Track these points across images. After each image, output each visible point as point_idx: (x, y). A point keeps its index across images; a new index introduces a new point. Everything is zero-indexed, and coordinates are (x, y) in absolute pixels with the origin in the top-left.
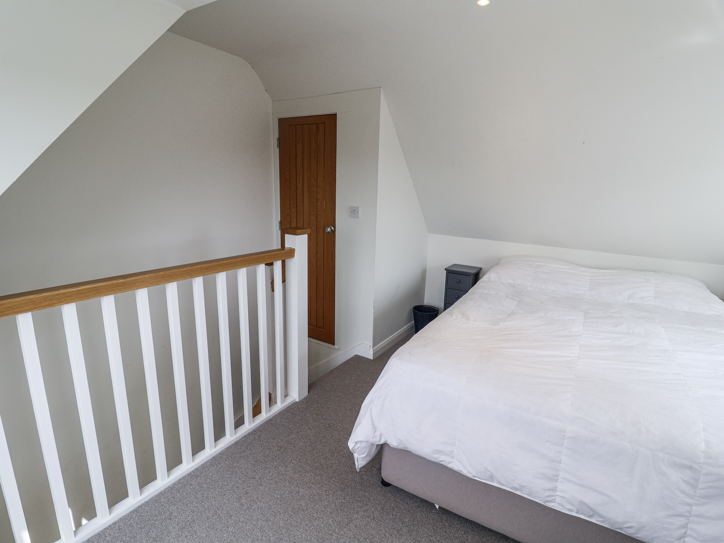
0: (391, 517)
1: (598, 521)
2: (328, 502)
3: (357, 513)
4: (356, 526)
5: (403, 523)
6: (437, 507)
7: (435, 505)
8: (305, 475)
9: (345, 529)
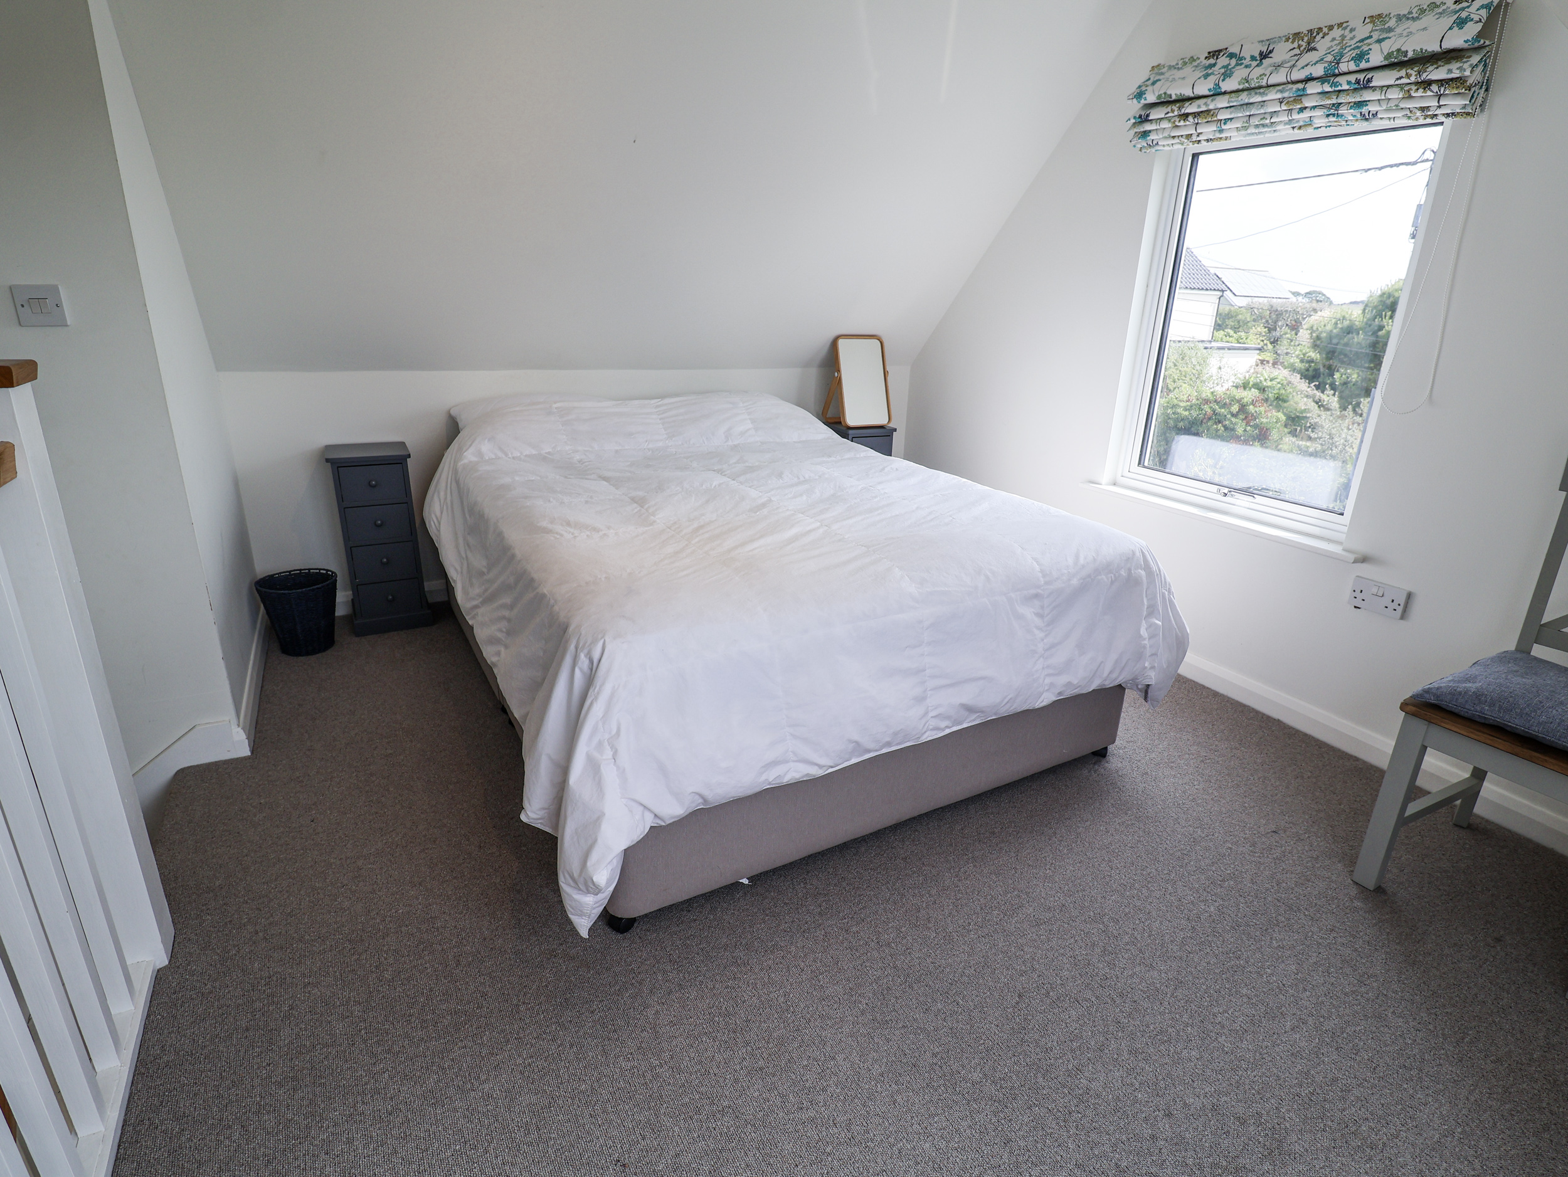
0: (698, 958)
1: (974, 720)
2: (571, 1046)
3: (647, 1007)
4: (672, 1024)
5: (726, 947)
6: (745, 881)
7: (741, 881)
8: (453, 1060)
9: (665, 1045)
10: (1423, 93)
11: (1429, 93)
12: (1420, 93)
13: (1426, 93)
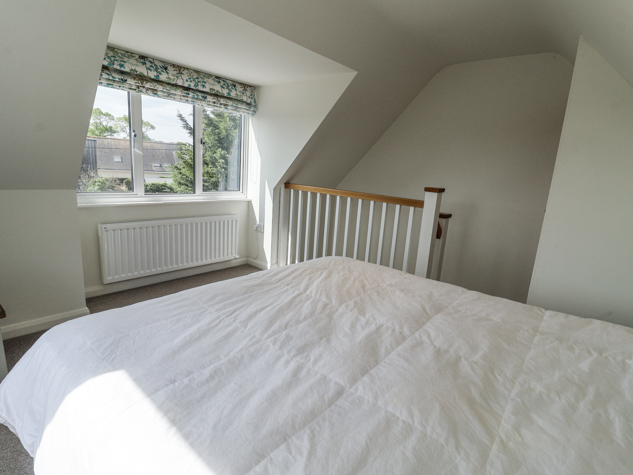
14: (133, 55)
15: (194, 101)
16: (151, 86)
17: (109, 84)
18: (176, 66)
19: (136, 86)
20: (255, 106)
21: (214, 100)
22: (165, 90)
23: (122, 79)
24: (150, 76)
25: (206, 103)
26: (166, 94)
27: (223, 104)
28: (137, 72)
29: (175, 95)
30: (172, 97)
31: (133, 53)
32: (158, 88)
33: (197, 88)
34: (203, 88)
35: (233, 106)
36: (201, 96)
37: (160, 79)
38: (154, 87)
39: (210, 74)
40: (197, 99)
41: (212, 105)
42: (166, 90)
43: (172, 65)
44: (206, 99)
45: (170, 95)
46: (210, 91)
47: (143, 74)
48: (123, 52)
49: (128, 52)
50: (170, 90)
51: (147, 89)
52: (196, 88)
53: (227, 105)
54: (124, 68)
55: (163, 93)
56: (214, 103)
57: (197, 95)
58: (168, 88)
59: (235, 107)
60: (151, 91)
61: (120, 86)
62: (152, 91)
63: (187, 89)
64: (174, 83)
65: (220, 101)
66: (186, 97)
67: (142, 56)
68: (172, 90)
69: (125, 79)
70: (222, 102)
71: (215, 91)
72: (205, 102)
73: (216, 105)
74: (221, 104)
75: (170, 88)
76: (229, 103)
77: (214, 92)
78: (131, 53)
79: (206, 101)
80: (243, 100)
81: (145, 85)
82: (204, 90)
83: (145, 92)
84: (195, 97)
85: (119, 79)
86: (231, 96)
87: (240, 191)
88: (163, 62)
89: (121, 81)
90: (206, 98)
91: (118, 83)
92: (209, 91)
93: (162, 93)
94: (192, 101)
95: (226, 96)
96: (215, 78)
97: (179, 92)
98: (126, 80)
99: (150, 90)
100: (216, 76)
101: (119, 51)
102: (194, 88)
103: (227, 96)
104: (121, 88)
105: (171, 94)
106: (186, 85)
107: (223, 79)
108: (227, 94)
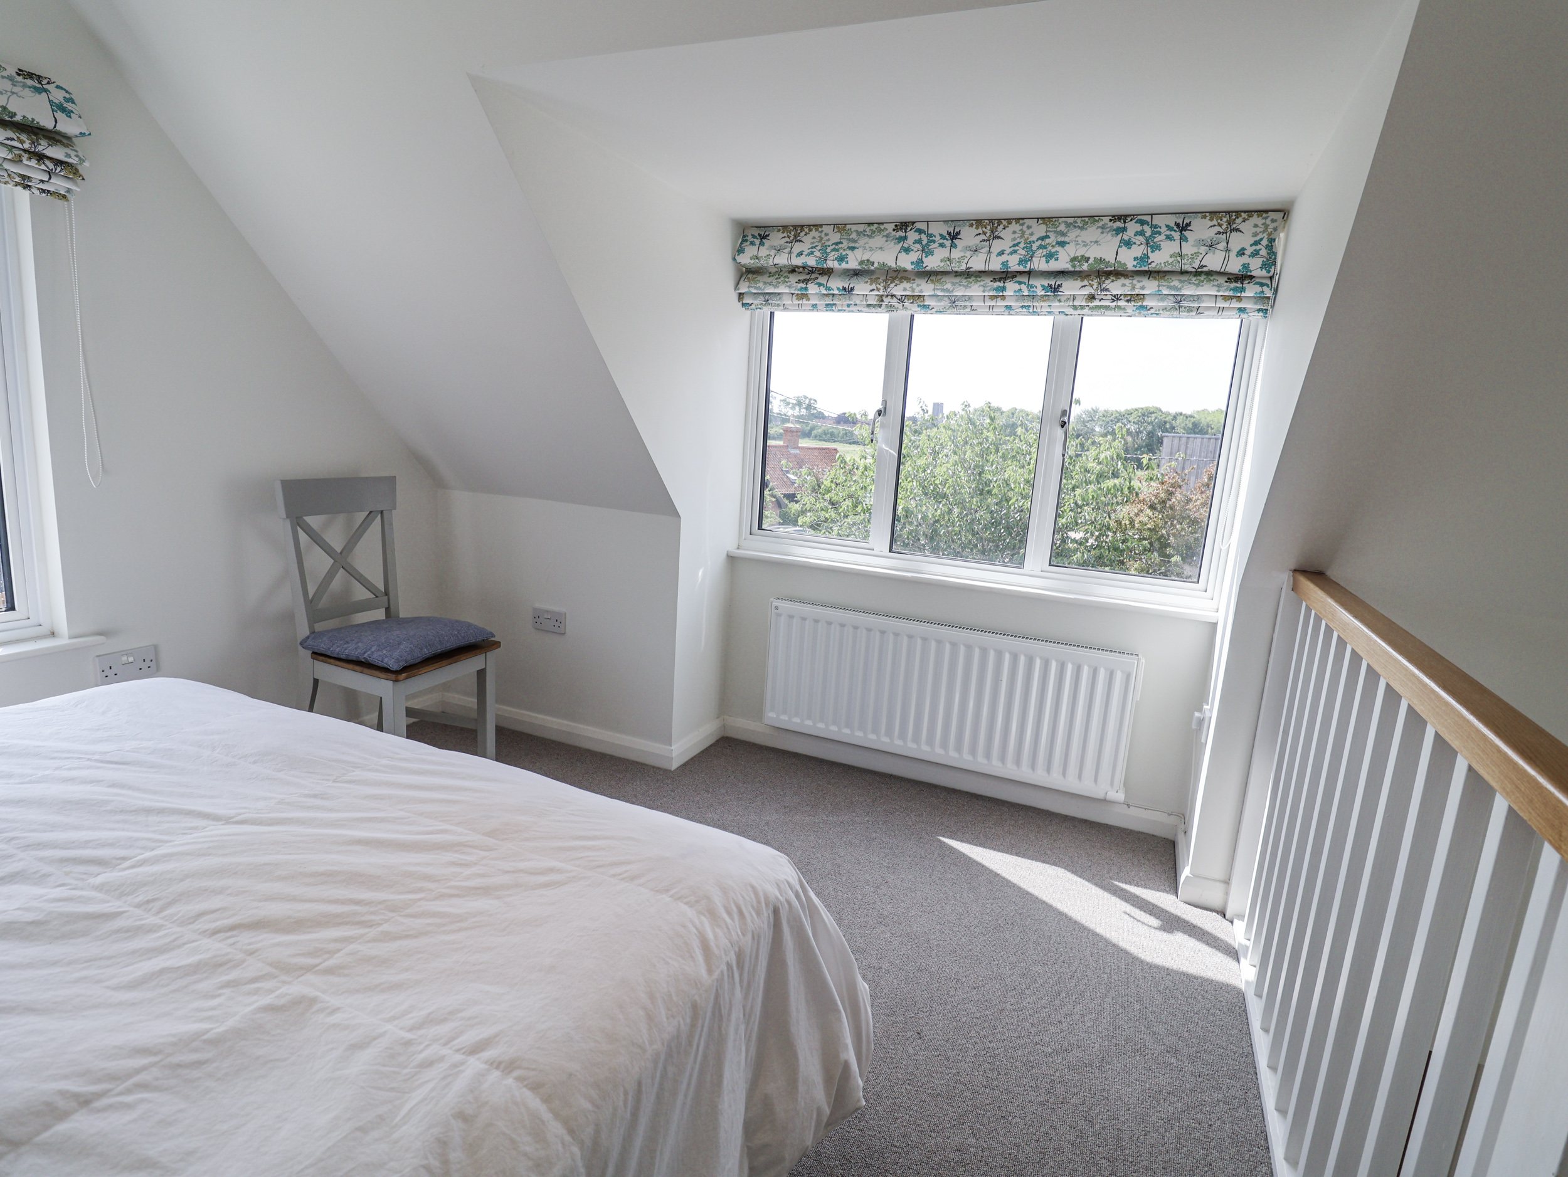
10: (36, 164)
11: (43, 167)
12: (33, 163)
13: (40, 165)
14: (882, 227)
15: (1030, 306)
16: (905, 289)
17: (828, 304)
18: (986, 221)
19: (877, 298)
20: (1272, 281)
21: (1087, 291)
22: (940, 293)
23: (844, 289)
24: (902, 266)
25: (1062, 304)
26: (945, 303)
27: (1126, 295)
28: (873, 264)
29: (970, 298)
30: (965, 307)
31: (883, 223)
32: (921, 291)
33: (1028, 266)
34: (1047, 262)
35: (1163, 297)
36: (1042, 286)
37: (925, 267)
38: (913, 290)
39: (1090, 215)
40: (1033, 297)
41: (1087, 308)
42: (943, 290)
43: (974, 222)
44: (1059, 293)
45: (955, 302)
46: (1074, 266)
47: (886, 264)
48: (861, 228)
49: (873, 224)
50: (951, 290)
51: (900, 300)
52: (1026, 267)
53: (1141, 297)
54: (847, 263)
55: (938, 300)
56: (1092, 297)
57: (1030, 287)
58: (949, 286)
59: (1171, 298)
60: (909, 301)
61: (848, 306)
62: (912, 301)
63: (1005, 275)
64: (964, 267)
65: (1107, 290)
66: (999, 299)
67: (901, 223)
68: (956, 290)
69: (851, 286)
70: (1114, 293)
71: (1089, 262)
72: (1060, 301)
73: (1096, 303)
74: (1116, 298)
75: (953, 284)
76: (1143, 288)
77: (1086, 264)
78: (879, 223)
79: (1063, 299)
80: (1205, 269)
81: (891, 292)
82: (1054, 266)
83: (902, 308)
84: (1024, 294)
85: (838, 289)
86: (1153, 265)
87: (1198, 582)
88: (952, 221)
89: (843, 292)
90: (1056, 289)
91: (840, 300)
92: (1068, 267)
93: (936, 302)
94: (1022, 307)
95: (1134, 269)
96: (1111, 220)
97: (976, 290)
98: (852, 289)
99: (906, 300)
100: (1113, 216)
101: (854, 228)
102: (1021, 268)
103: (1137, 269)
104: (852, 308)
105: (958, 300)
106: (996, 265)
107: (1139, 217)
108: (1135, 263)
